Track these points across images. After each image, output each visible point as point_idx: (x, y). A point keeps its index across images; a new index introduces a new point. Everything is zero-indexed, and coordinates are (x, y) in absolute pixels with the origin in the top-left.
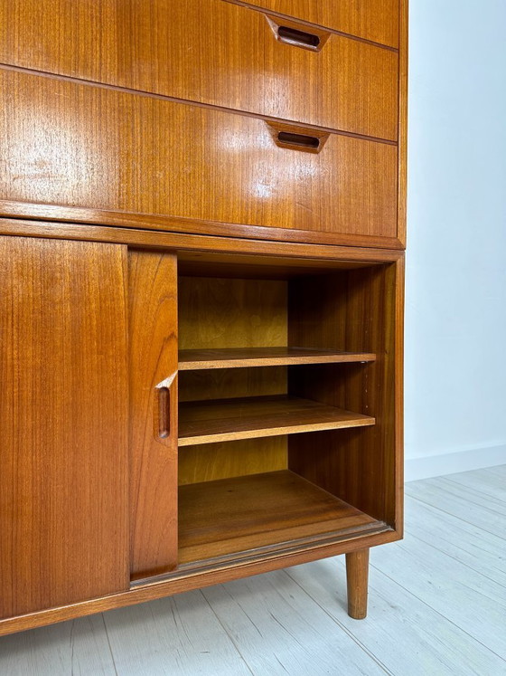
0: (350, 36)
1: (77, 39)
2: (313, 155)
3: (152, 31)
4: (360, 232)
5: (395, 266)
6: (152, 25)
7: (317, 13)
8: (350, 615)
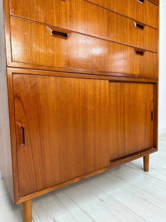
0: (149, 26)
1: (100, 28)
2: (142, 56)
3: (113, 26)
4: (151, 75)
5: (157, 84)
6: (113, 24)
7: (143, 20)
8: (144, 171)
